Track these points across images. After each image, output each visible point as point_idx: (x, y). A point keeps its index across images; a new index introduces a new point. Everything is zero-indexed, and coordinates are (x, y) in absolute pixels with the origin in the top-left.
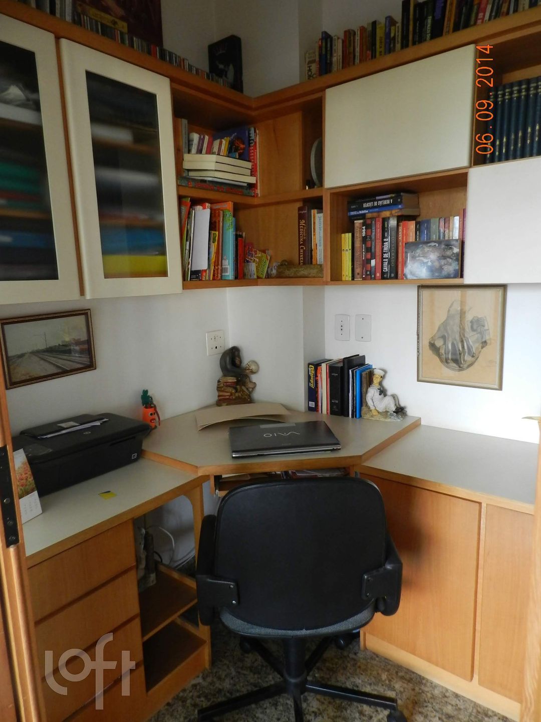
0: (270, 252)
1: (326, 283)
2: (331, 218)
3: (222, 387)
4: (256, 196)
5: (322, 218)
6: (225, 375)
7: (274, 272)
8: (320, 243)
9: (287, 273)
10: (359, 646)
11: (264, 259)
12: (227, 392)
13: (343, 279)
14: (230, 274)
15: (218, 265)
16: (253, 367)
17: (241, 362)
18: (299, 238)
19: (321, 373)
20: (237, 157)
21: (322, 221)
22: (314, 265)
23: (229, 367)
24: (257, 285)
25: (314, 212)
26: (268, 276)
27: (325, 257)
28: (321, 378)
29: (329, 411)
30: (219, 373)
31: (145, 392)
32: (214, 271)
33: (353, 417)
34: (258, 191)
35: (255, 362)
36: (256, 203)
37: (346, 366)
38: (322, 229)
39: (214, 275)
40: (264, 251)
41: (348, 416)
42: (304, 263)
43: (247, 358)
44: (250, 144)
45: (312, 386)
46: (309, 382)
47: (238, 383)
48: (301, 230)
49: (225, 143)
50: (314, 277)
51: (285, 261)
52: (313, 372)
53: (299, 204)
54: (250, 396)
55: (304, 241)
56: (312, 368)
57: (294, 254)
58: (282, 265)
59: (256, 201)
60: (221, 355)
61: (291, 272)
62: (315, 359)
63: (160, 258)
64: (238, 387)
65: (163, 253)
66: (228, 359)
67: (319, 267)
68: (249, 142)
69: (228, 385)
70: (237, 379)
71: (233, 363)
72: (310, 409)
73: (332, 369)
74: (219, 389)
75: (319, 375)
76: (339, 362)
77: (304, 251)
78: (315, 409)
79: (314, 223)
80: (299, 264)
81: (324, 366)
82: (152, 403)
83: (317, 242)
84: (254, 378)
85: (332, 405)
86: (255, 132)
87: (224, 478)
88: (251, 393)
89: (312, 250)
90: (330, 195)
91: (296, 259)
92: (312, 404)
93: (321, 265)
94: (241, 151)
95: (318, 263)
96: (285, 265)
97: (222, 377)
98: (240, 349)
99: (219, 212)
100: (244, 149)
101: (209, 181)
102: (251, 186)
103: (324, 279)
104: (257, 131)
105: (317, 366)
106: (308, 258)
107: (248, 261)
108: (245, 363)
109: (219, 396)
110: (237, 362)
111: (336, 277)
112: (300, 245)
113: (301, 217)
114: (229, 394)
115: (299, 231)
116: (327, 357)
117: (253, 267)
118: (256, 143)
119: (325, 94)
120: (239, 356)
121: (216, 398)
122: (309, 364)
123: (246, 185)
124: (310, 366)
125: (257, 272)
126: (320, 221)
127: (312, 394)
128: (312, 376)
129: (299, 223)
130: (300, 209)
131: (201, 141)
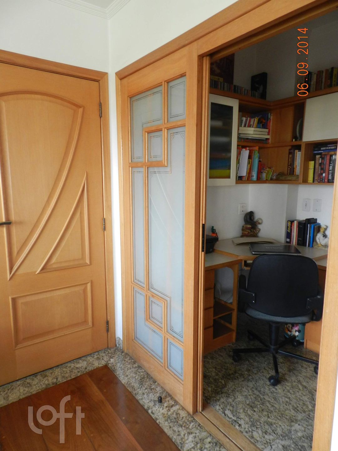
0: (273, 168)
1: (300, 183)
2: (305, 154)
3: (244, 229)
4: (269, 143)
5: (300, 154)
6: (246, 224)
7: (274, 177)
8: (298, 165)
9: (281, 178)
10: (303, 347)
11: (270, 171)
12: (247, 232)
13: (309, 182)
14: (255, 178)
15: (250, 174)
16: (260, 221)
17: (254, 219)
18: (288, 163)
19: (294, 225)
20: (261, 127)
21: (300, 155)
22: (295, 175)
23: (248, 220)
24: (266, 183)
25: (296, 151)
26: (271, 179)
27: (300, 172)
28: (294, 228)
29: (296, 244)
30: (243, 223)
31: (213, 227)
32: (248, 177)
33: (308, 246)
34: (270, 141)
35: (261, 219)
36: (268, 147)
37: (307, 222)
38: (300, 159)
39: (248, 178)
40: (270, 168)
41: (306, 246)
42: (290, 174)
43: (257, 217)
44: (268, 120)
45: (289, 231)
46: (288, 229)
47: (252, 228)
48: (290, 159)
49: (256, 120)
50: (294, 180)
51: (281, 173)
52: (290, 225)
53: (290, 147)
54: (257, 235)
55: (291, 164)
56: (289, 223)
57: (285, 170)
58: (279, 175)
59: (268, 146)
60: (244, 215)
61: (283, 178)
62: (292, 219)
63: (228, 171)
64: (252, 230)
65: (230, 169)
66: (248, 217)
67: (297, 176)
68: (267, 119)
69: (247, 228)
70: (252, 227)
71: (250, 219)
72: (287, 242)
73: (300, 223)
74: (243, 230)
75: (293, 226)
76: (303, 221)
77: (290, 168)
78: (290, 242)
79: (296, 156)
80: (287, 174)
81: (296, 222)
82: (215, 232)
83: (297, 164)
84: (260, 226)
85: (298, 240)
86: (271, 115)
87: (248, 263)
88: (257, 233)
89: (294, 168)
90: (305, 145)
91: (286, 172)
92: (288, 240)
93: (298, 176)
94: (263, 123)
95: (297, 174)
96: (280, 174)
97: (245, 224)
98: (254, 212)
99: (252, 152)
100: (265, 122)
101: (250, 139)
102: (267, 139)
103: (299, 181)
104: (272, 114)
105: (292, 222)
106: (292, 171)
107: (262, 172)
108: (256, 219)
109: (243, 233)
110: (252, 218)
111: (305, 181)
112: (288, 166)
113: (290, 153)
114: (247, 233)
115: (289, 159)
116: (298, 218)
117: (264, 175)
118: (270, 119)
119: (306, 101)
120: (253, 216)
121: (241, 234)
122: (288, 221)
123: (265, 139)
124: (289, 222)
125: (266, 177)
126: (299, 156)
127: (289, 235)
128: (289, 227)
129: (289, 156)
130: (290, 150)
131: (246, 120)
